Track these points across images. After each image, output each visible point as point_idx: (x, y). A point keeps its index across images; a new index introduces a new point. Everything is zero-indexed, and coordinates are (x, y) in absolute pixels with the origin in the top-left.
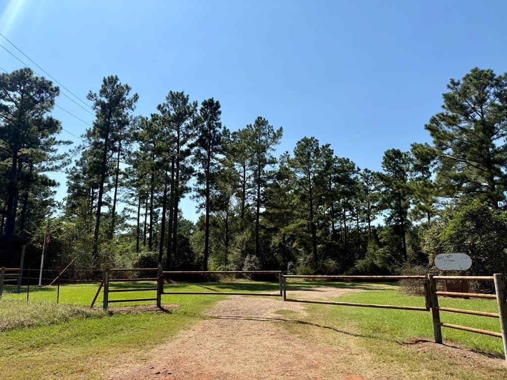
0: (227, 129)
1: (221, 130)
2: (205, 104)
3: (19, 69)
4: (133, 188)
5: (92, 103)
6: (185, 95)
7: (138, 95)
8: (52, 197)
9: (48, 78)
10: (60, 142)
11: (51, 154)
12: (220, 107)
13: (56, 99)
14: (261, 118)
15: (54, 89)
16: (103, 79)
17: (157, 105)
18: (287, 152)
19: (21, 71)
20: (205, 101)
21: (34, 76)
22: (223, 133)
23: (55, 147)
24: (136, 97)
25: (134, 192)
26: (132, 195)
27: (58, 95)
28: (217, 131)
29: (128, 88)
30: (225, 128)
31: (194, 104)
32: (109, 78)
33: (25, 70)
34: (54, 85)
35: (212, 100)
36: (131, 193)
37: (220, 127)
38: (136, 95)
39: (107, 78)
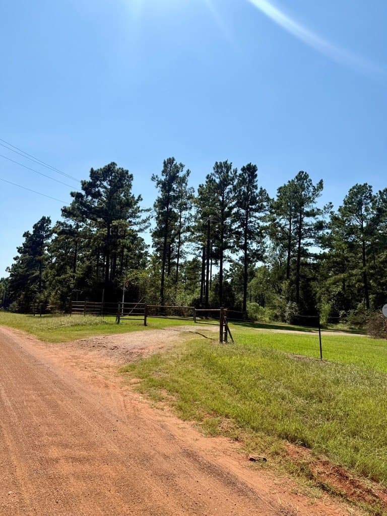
0: (263, 189)
1: (258, 191)
2: (243, 169)
3: (107, 164)
4: (199, 242)
5: (155, 183)
6: (229, 163)
7: (190, 170)
8: (147, 250)
9: (125, 169)
10: (142, 210)
11: (137, 220)
12: (257, 170)
13: (133, 183)
14: (303, 172)
15: (129, 176)
16: (163, 161)
17: (206, 175)
18: (331, 203)
19: (109, 165)
20: (244, 167)
21: (117, 167)
22: (260, 193)
23: (139, 214)
24: (188, 173)
25: (200, 246)
26: (199, 248)
27: (132, 180)
28: (254, 192)
29: (182, 166)
30: (261, 189)
31: (234, 171)
32: (168, 160)
33: (111, 164)
34: (130, 173)
35: (249, 165)
36: (197, 246)
37: (256, 189)
38: (188, 170)
39: (166, 160)
